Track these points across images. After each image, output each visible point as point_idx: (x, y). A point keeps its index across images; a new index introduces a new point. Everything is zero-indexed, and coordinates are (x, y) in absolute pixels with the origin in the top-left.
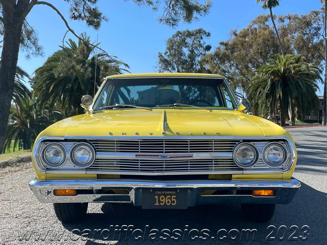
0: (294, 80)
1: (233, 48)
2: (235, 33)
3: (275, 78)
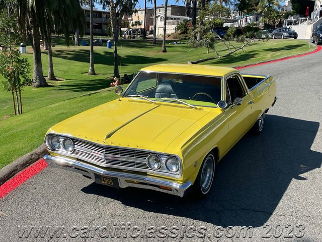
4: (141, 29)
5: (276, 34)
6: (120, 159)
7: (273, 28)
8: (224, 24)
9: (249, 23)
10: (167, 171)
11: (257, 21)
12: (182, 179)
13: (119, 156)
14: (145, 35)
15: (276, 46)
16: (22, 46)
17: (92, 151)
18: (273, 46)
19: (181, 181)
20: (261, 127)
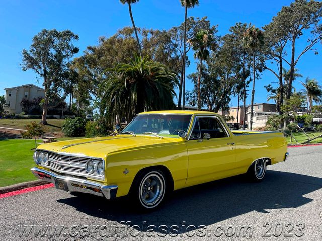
0: (151, 84)
1: (99, 54)
2: (102, 40)
3: (131, 80)
6: (69, 166)
10: (98, 174)
13: (69, 163)
17: (55, 160)
19: (106, 183)
20: (261, 176)
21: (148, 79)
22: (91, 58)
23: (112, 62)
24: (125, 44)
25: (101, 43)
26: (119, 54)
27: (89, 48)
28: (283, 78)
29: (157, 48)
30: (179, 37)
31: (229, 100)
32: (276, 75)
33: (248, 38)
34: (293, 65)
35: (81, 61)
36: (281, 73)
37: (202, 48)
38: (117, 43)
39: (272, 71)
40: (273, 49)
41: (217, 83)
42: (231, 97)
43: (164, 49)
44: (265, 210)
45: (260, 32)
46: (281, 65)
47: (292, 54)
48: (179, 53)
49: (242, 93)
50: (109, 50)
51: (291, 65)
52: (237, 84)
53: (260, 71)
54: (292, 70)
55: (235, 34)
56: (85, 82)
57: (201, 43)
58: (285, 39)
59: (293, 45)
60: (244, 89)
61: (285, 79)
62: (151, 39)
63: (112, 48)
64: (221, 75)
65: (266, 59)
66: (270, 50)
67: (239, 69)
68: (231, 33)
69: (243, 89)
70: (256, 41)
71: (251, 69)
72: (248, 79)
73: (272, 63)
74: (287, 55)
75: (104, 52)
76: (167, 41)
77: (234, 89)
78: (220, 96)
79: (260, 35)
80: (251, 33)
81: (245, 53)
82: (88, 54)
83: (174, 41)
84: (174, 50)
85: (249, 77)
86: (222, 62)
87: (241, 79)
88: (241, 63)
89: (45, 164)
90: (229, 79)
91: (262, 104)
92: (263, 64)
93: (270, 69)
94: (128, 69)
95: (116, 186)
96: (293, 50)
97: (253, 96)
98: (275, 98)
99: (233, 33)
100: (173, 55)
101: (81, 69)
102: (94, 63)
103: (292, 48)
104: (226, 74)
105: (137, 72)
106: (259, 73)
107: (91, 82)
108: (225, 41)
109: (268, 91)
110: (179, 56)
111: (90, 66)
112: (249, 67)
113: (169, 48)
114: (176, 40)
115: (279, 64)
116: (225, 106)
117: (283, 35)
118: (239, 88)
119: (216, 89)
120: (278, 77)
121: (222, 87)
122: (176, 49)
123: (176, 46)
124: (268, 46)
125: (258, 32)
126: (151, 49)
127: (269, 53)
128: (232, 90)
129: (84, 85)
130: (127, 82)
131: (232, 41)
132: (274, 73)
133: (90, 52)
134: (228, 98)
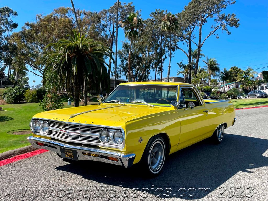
0: (89, 58)
1: (37, 29)
2: (40, 18)
3: (71, 54)
4: (152, 93)
5: (251, 95)
6: (79, 135)
7: (249, 91)
8: (212, 89)
9: (231, 89)
10: (114, 143)
11: (237, 87)
12: (125, 150)
13: (79, 132)
14: (155, 96)
15: (251, 102)
16: (69, 101)
17: (60, 129)
18: (248, 102)
19: (125, 152)
20: (221, 138)
21: (87, 53)
22: (29, 33)
23: (49, 37)
24: (61, 23)
25: (39, 20)
26: (56, 31)
27: (27, 24)
28: (192, 57)
29: (89, 27)
30: (108, 19)
31: (149, 73)
32: (186, 54)
33: (166, 23)
34: (200, 46)
35: (20, 36)
36: (190, 53)
37: (132, 29)
38: (53, 21)
39: (183, 50)
40: (184, 32)
41: (139, 59)
42: (151, 71)
43: (96, 28)
44: (247, 170)
45: (176, 18)
46: (190, 46)
47: (199, 38)
48: (108, 33)
49: (160, 68)
50: (46, 27)
51: (198, 46)
52: (155, 61)
53: (174, 50)
54: (199, 51)
55: (154, 19)
56: (23, 54)
57: (132, 25)
58: (193, 25)
59: (200, 30)
60: (162, 64)
61: (193, 58)
62: (84, 19)
63: (49, 25)
64: (143, 53)
65: (178, 41)
66: (183, 33)
67: (156, 48)
68: (151, 18)
69: (160, 64)
70: (173, 26)
71: (166, 49)
72: (164, 57)
73: (184, 44)
74: (195, 38)
75: (42, 29)
76: (98, 22)
77: (153, 65)
78: (141, 70)
79: (175, 20)
80: (168, 18)
81: (162, 35)
82: (26, 29)
83: (104, 22)
84: (103, 30)
85: (165, 55)
86: (144, 42)
87: (158, 57)
88: (159, 43)
89: (45, 133)
90: (149, 56)
91: (173, 77)
92: (176, 45)
93: (181, 49)
94: (69, 44)
95: (133, 155)
96: (200, 34)
97: (169, 71)
98: (184, 72)
99: (152, 18)
100: (103, 34)
101: (19, 43)
102: (32, 38)
103: (199, 32)
104: (147, 52)
105: (77, 47)
106: (172, 52)
107: (29, 55)
108: (146, 24)
109: (180, 67)
110: (108, 35)
111: (27, 40)
112: (165, 47)
113: (99, 27)
114: (106, 21)
115: (189, 45)
116: (145, 78)
117: (192, 22)
118: (157, 64)
119: (138, 64)
120: (188, 56)
121: (144, 62)
122: (106, 29)
123: (105, 26)
124: (181, 30)
125: (174, 18)
126: (84, 28)
127: (181, 35)
128: (151, 66)
129: (22, 57)
130: (68, 55)
131: (152, 24)
132: (185, 52)
133: (28, 28)
134: (148, 71)
